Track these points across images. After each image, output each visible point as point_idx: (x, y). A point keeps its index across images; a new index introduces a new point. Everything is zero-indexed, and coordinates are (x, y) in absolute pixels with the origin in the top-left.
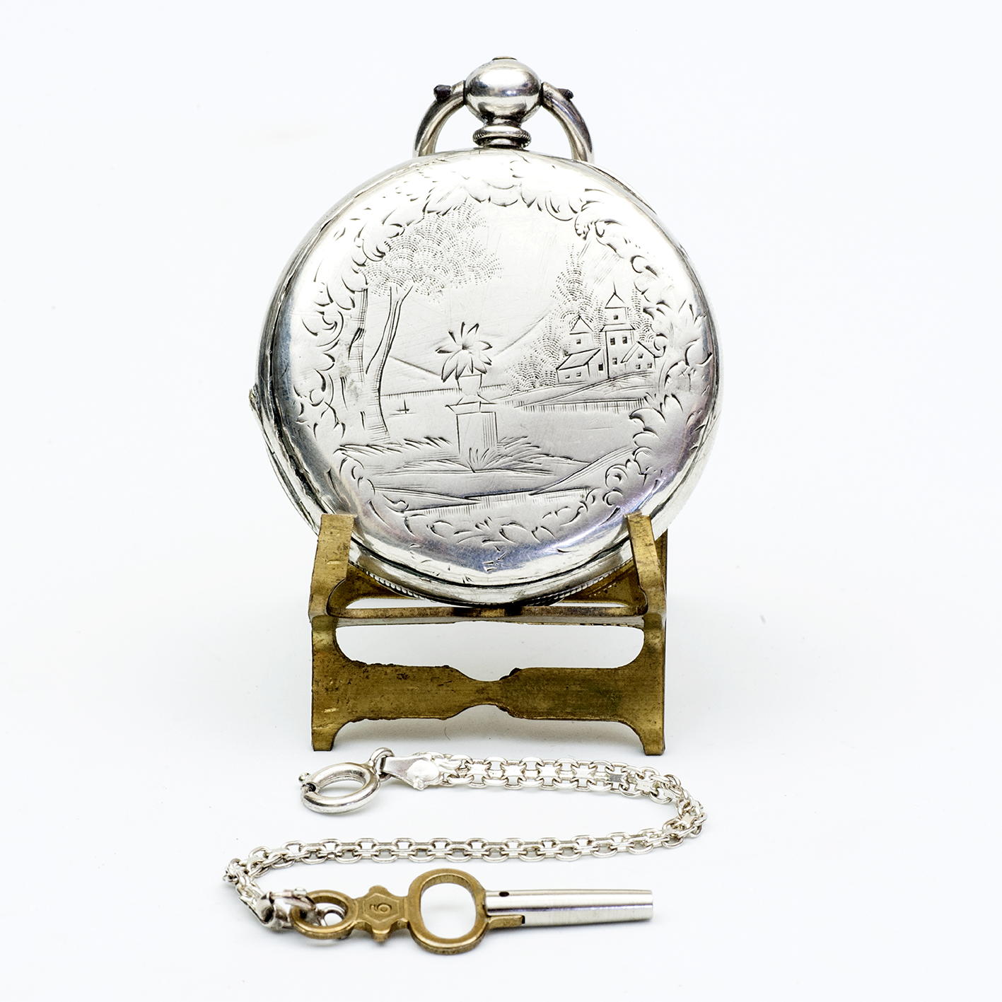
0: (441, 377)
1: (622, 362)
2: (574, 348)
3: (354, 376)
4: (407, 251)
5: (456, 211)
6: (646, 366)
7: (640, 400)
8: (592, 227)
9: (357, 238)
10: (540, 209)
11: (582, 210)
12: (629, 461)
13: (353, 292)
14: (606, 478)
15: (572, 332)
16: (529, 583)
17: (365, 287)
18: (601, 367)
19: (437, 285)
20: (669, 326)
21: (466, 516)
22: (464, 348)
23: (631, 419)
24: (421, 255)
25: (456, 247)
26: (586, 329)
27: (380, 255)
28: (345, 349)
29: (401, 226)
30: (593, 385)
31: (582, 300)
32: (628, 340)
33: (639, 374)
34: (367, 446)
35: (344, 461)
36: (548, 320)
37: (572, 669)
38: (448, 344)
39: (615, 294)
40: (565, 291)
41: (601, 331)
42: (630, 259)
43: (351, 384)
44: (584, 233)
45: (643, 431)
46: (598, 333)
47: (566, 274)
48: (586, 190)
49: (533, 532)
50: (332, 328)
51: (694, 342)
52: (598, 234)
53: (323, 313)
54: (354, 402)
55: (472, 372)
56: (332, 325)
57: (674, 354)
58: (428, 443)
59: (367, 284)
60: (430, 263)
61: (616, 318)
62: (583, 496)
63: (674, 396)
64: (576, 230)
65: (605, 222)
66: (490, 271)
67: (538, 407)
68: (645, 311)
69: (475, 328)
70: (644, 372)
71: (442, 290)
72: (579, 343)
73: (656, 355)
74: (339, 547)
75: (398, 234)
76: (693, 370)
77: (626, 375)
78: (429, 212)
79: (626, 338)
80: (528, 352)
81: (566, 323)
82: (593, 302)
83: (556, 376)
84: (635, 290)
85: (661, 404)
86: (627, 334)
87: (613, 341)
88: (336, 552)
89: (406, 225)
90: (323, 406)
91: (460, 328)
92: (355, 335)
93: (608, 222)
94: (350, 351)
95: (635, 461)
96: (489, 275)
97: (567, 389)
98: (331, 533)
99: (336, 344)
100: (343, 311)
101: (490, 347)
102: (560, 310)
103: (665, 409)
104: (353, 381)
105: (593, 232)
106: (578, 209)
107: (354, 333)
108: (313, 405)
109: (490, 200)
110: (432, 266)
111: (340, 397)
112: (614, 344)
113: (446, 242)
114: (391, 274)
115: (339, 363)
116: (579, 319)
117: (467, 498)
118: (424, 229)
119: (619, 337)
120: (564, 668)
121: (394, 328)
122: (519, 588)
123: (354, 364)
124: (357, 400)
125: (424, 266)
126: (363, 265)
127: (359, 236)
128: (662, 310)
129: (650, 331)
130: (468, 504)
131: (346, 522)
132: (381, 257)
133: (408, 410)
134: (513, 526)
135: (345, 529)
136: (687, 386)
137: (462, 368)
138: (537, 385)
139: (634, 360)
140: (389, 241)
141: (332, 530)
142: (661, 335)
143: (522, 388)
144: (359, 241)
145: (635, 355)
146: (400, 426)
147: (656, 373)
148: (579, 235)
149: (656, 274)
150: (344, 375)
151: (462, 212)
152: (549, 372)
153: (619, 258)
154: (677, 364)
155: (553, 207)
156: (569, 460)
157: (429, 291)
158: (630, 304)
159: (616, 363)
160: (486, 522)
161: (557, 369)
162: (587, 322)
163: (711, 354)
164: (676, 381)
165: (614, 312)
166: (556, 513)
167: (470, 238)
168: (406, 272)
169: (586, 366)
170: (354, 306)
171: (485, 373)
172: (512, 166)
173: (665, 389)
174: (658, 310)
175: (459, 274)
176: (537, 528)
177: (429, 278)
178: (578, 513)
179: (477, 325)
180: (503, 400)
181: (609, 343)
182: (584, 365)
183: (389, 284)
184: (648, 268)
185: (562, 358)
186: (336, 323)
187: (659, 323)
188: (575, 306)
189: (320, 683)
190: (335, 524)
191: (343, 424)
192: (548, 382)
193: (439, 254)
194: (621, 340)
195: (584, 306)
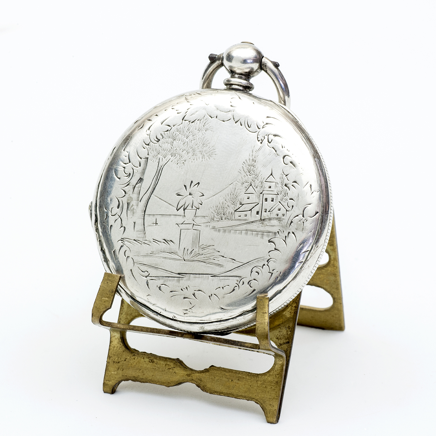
0: (176, 209)
1: (269, 211)
2: (246, 201)
3: (134, 203)
4: (170, 140)
5: (199, 121)
6: (281, 215)
7: (275, 233)
8: (266, 137)
9: (148, 130)
10: (241, 125)
11: (263, 128)
12: (264, 265)
13: (141, 158)
14: (251, 272)
15: (246, 192)
16: (206, 323)
17: (147, 156)
18: (258, 213)
19: (182, 159)
20: (297, 195)
21: (177, 284)
22: (190, 194)
23: (269, 242)
24: (177, 143)
25: (195, 140)
26: (254, 192)
27: (157, 140)
28: (132, 188)
29: (170, 126)
30: (252, 222)
31: (254, 176)
32: (274, 200)
33: (277, 219)
34: (134, 240)
35: (122, 246)
36: (235, 184)
37: (236, 370)
38: (183, 192)
39: (272, 174)
40: (246, 170)
41: (261, 193)
42: (282, 157)
43: (132, 206)
44: (261, 140)
45: (274, 250)
46: (259, 194)
47: (248, 161)
48: (268, 117)
49: (209, 296)
50: (128, 176)
51: (309, 205)
52: (268, 141)
53: (124, 168)
54: (132, 216)
55: (192, 208)
56: (128, 175)
57: (297, 210)
58: (164, 243)
59: (148, 155)
60: (181, 147)
61: (270, 187)
62: (238, 281)
63: (293, 233)
64: (258, 138)
65: (274, 135)
66: (210, 155)
67: (222, 230)
68: (286, 185)
69: (198, 185)
70: (280, 218)
71: (184, 162)
72: (248, 198)
73: (287, 210)
74: (109, 291)
75: (168, 131)
76: (306, 220)
77: (270, 219)
78: (185, 120)
79: (273, 199)
80: (222, 200)
81: (244, 187)
82: (260, 178)
83: (234, 215)
84: (282, 173)
85: (286, 237)
86: (274, 197)
87: (266, 200)
88: (108, 293)
89: (173, 126)
90: (117, 217)
91: (190, 184)
92: (138, 181)
93: (275, 135)
94: (134, 189)
95: (267, 265)
96: (209, 157)
97: (238, 223)
98: (107, 283)
99: (128, 185)
100: (134, 168)
101: (203, 195)
102: (241, 180)
103: (288, 240)
104: (133, 205)
105: (266, 140)
106: (261, 127)
107: (138, 180)
108: (112, 215)
109: (217, 117)
110: (182, 149)
111: (125, 213)
112: (267, 201)
113: (191, 137)
114: (161, 151)
115: (128, 195)
116: (250, 185)
117: (179, 274)
118: (181, 129)
119: (269, 198)
120: (232, 370)
121: (158, 180)
122: (201, 325)
123: (135, 196)
124: (133, 215)
125: (178, 148)
126: (148, 145)
127: (149, 129)
128: (295, 186)
129: (287, 196)
130: (179, 277)
131: (115, 279)
132: (158, 141)
133: (157, 224)
134: (200, 292)
135: (114, 282)
136: (301, 228)
137: (188, 205)
138: (223, 219)
139: (276, 211)
140: (163, 133)
141: (108, 281)
142: (292, 199)
143: (215, 219)
144: (148, 132)
145: (277, 209)
146: (153, 232)
147: (286, 219)
148: (259, 141)
149: (295, 166)
150: (129, 202)
151: (202, 122)
152: (230, 213)
153: (277, 155)
154: (298, 216)
155: (248, 125)
156: (234, 261)
157: (178, 162)
158: (278, 180)
159: (266, 212)
160: (187, 288)
161: (235, 211)
162: (254, 187)
163: (318, 212)
164: (296, 225)
165: (269, 184)
166: (223, 288)
167: (203, 136)
168: (168, 150)
169: (250, 211)
170: (140, 166)
171: (198, 209)
172: (232, 100)
173: (289, 229)
174: (292, 185)
175: (194, 155)
176: (212, 295)
177: (179, 155)
178: (234, 290)
179: (199, 183)
180: (205, 225)
181: (264, 200)
182: (249, 211)
183: (159, 156)
184: (291, 162)
185: (238, 206)
186: (130, 174)
187: (293, 192)
188: (250, 178)
189: (111, 358)
190: (110, 279)
191: (124, 227)
192: (229, 218)
193: (186, 143)
194: (271, 199)
195: (254, 179)
